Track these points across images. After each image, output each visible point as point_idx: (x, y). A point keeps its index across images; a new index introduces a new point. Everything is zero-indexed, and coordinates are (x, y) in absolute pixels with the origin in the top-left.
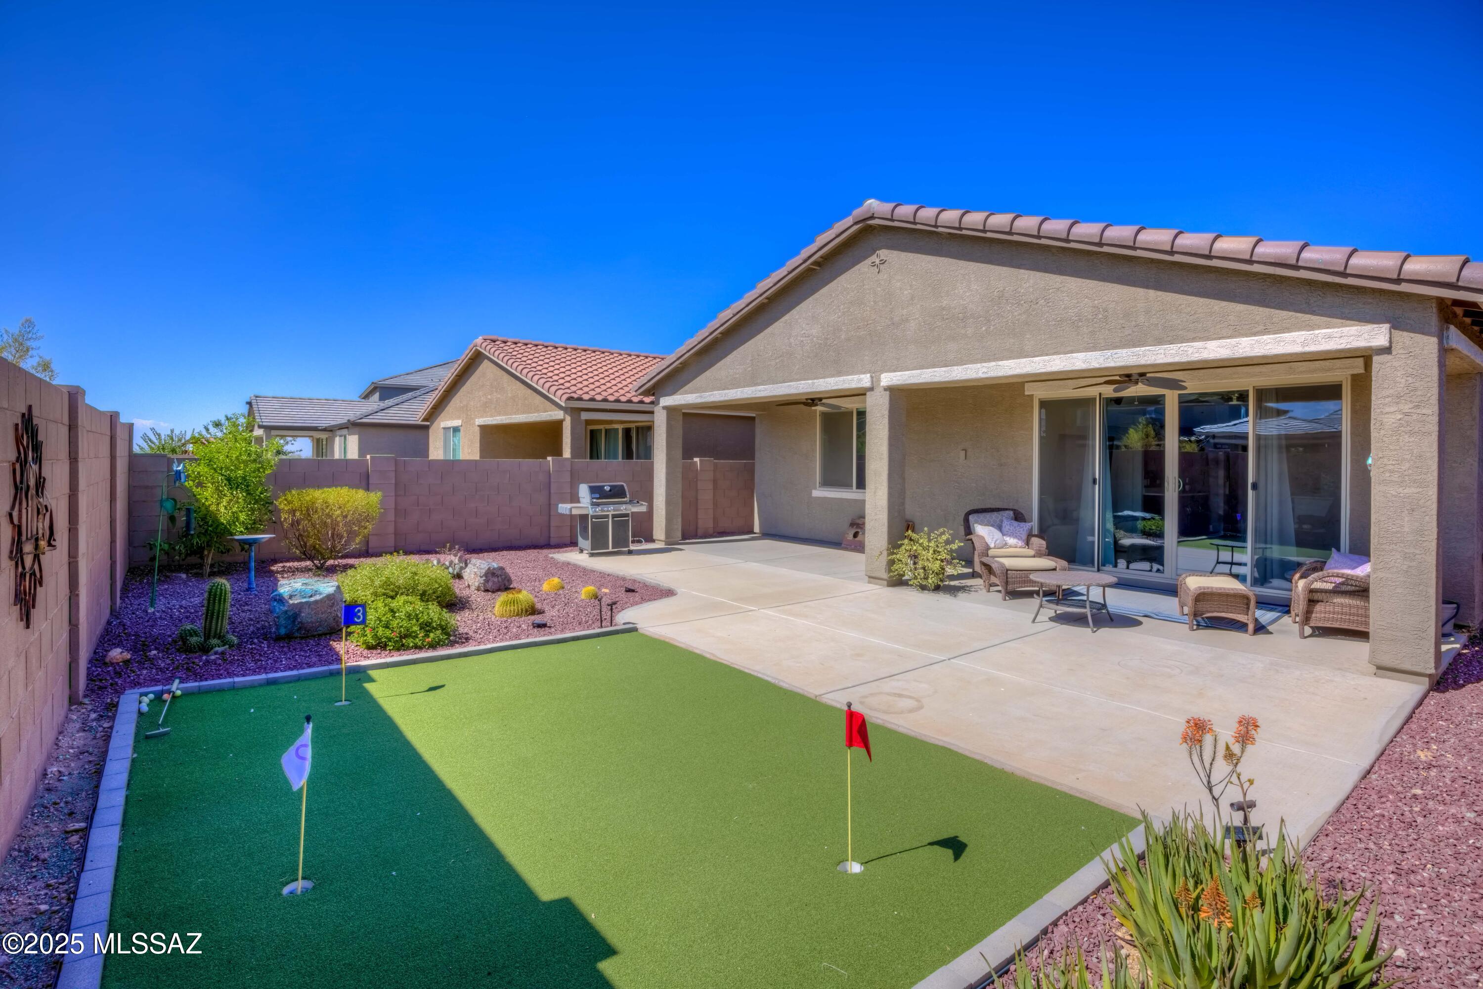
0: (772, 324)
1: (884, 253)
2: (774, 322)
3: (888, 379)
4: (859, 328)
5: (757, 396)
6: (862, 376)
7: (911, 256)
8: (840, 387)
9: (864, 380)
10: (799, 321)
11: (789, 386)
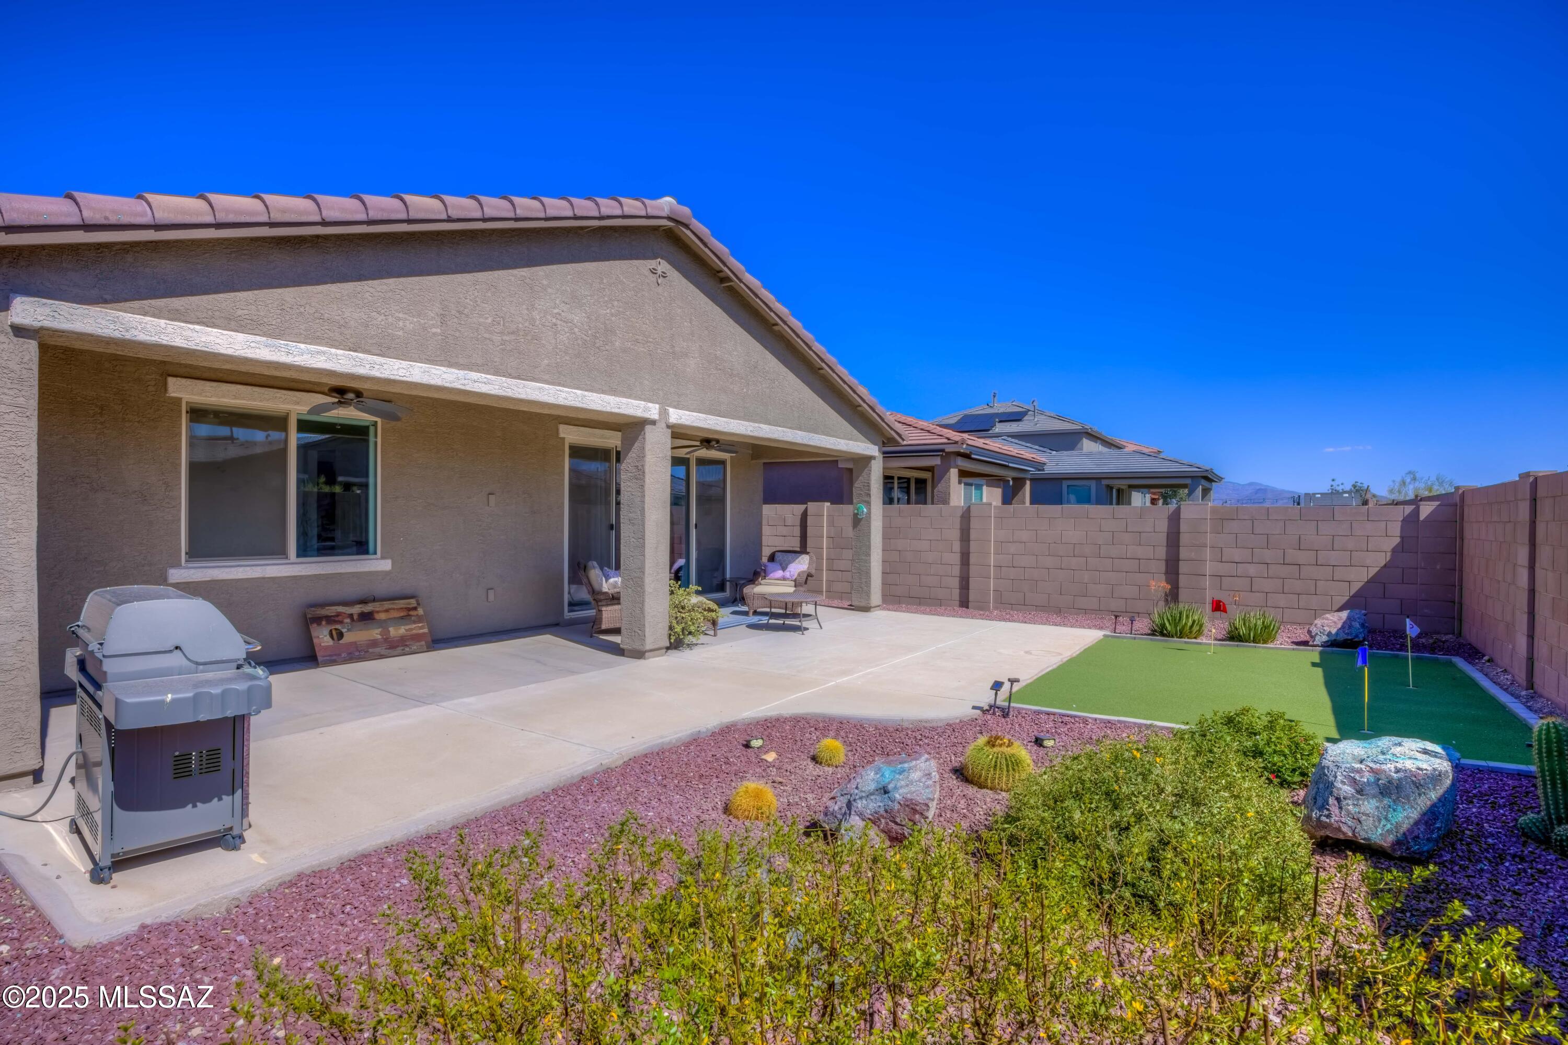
0: (491, 269)
1: (662, 266)
2: (498, 269)
3: (677, 416)
4: (637, 341)
5: (468, 388)
6: (650, 405)
7: (692, 287)
8: (622, 411)
9: (652, 411)
10: (550, 290)
11: (540, 388)
